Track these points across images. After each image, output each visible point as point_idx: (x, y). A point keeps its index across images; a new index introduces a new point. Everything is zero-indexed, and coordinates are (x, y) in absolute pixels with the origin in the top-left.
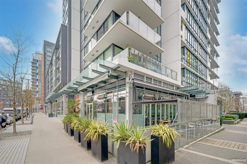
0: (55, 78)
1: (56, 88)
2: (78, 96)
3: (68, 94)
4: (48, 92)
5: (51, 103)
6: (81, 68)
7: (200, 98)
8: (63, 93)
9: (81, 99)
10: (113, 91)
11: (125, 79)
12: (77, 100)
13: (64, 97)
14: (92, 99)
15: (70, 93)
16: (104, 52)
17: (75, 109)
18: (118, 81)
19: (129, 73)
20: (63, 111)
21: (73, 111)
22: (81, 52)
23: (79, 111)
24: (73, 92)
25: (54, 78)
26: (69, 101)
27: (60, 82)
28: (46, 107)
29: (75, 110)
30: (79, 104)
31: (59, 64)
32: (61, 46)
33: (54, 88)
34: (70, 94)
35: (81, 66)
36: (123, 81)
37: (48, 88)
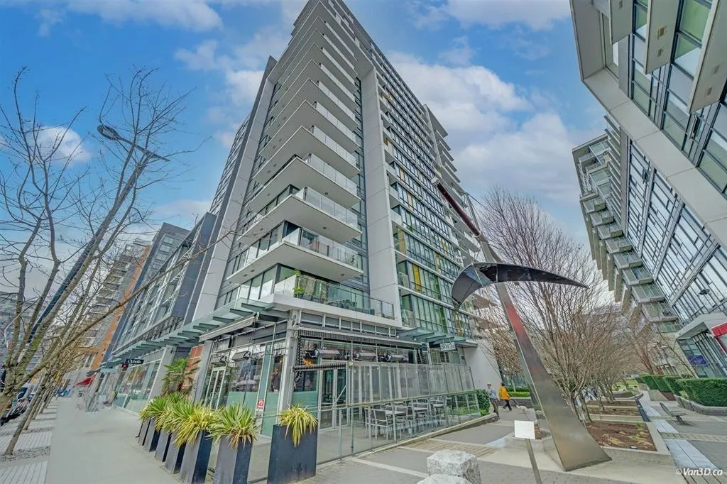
0: (159, 304)
1: (152, 326)
2: (200, 349)
3: (176, 345)
4: (128, 333)
5: (125, 365)
6: (220, 292)
7: (448, 349)
8: (166, 342)
9: (203, 357)
10: (266, 342)
11: (286, 322)
12: (194, 358)
13: (165, 351)
14: (223, 359)
15: (181, 343)
16: (264, 273)
17: (182, 384)
18: (277, 325)
19: (294, 313)
20: (150, 388)
21: (176, 388)
22: (228, 263)
23: (191, 388)
24: (188, 341)
25: (157, 304)
26: (174, 363)
27: (169, 314)
28: (102, 376)
29: (180, 386)
30: (196, 369)
31: (179, 276)
32: (194, 246)
33: (148, 327)
34: (181, 346)
35: (221, 288)
36: (283, 326)
37: (132, 325)
